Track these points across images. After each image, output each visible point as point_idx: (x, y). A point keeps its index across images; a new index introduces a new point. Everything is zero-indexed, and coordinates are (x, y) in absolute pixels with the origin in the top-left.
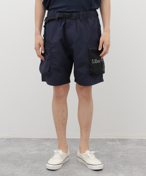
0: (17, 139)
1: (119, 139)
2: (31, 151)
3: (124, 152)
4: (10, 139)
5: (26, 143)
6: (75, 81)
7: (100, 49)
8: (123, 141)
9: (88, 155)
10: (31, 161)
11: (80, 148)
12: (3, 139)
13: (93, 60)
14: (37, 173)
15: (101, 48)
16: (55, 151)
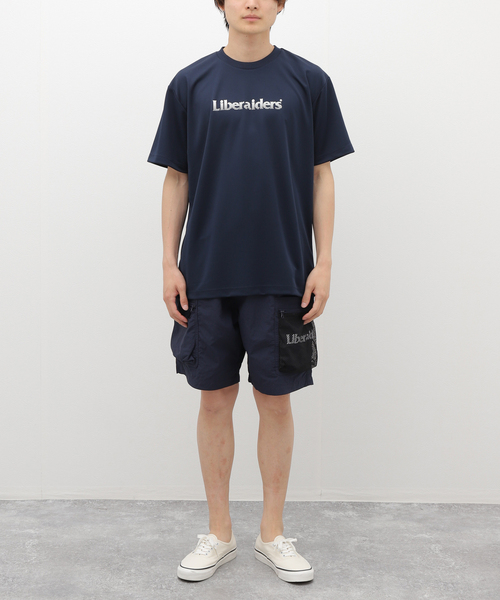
0: (99, 501)
1: (352, 504)
2: (141, 535)
3: (364, 538)
4: (83, 502)
5: (124, 514)
6: (250, 380)
7: (304, 305)
8: (364, 508)
9: (280, 547)
10: (145, 560)
11: (262, 530)
12: (63, 501)
13: (288, 336)
14: (161, 588)
15: (308, 302)
16: (200, 536)
